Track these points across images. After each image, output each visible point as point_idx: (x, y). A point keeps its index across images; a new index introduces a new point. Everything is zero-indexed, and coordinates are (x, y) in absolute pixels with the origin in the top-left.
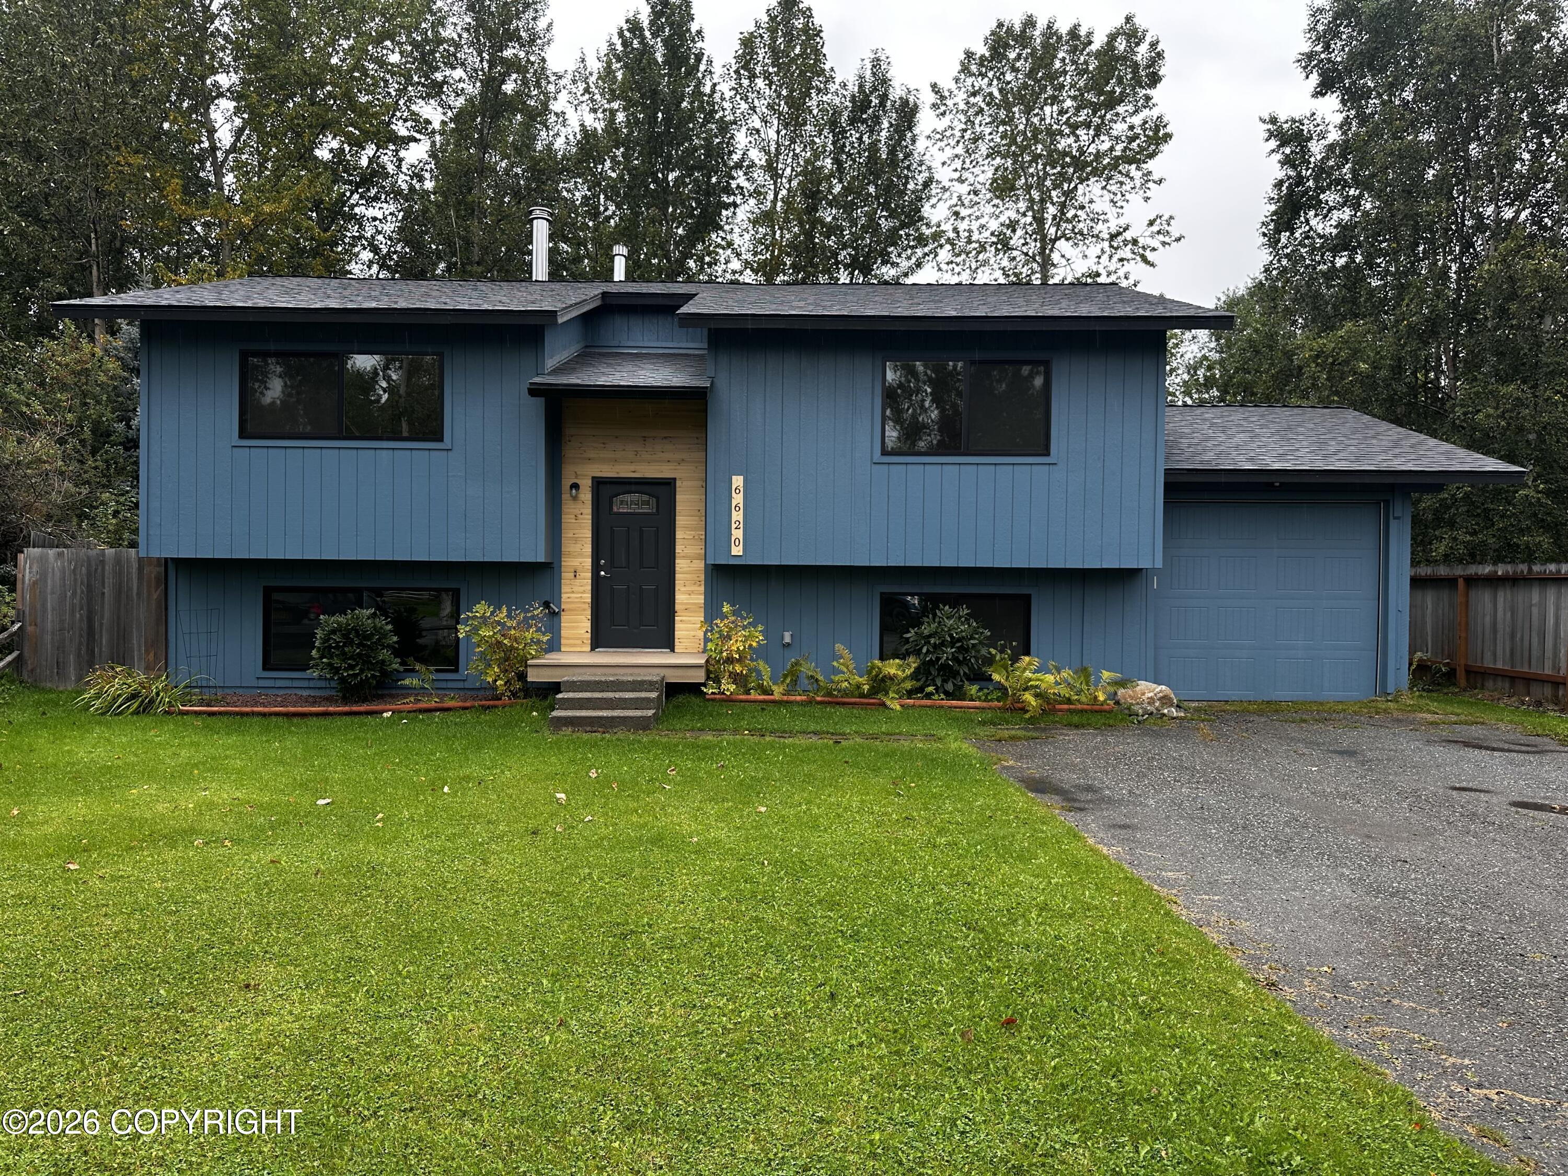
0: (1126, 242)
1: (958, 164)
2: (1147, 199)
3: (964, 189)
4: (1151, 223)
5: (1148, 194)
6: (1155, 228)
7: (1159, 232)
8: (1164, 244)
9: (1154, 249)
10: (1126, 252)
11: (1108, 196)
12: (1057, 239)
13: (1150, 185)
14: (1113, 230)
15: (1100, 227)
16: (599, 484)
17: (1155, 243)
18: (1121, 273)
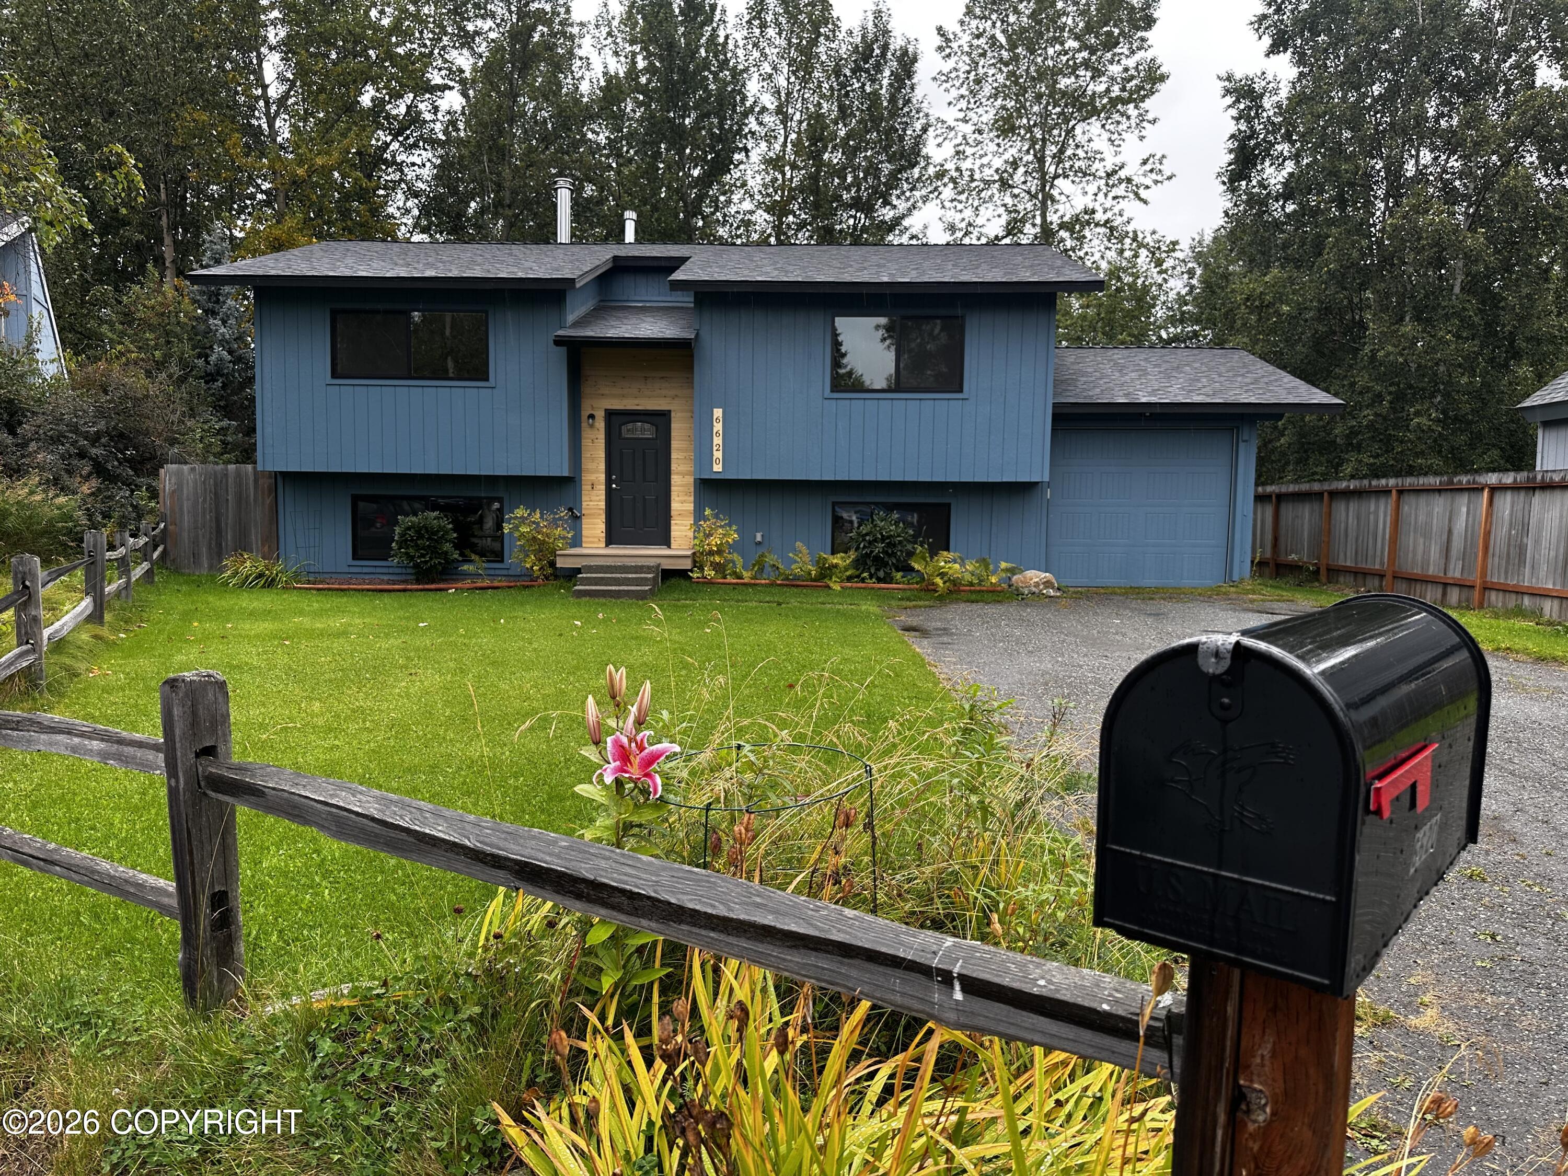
0: (1120, 181)
1: (963, 104)
2: (1142, 138)
3: (968, 128)
4: (1145, 162)
5: (1144, 133)
6: (1148, 167)
7: (1151, 171)
8: (1156, 182)
9: (1147, 187)
10: (1120, 190)
11: (1106, 135)
12: (1056, 176)
13: (1145, 124)
14: (1109, 168)
15: (1097, 165)
16: (610, 415)
17: (1148, 182)
18: (1116, 210)
